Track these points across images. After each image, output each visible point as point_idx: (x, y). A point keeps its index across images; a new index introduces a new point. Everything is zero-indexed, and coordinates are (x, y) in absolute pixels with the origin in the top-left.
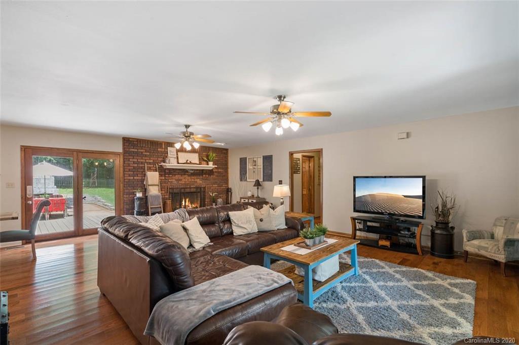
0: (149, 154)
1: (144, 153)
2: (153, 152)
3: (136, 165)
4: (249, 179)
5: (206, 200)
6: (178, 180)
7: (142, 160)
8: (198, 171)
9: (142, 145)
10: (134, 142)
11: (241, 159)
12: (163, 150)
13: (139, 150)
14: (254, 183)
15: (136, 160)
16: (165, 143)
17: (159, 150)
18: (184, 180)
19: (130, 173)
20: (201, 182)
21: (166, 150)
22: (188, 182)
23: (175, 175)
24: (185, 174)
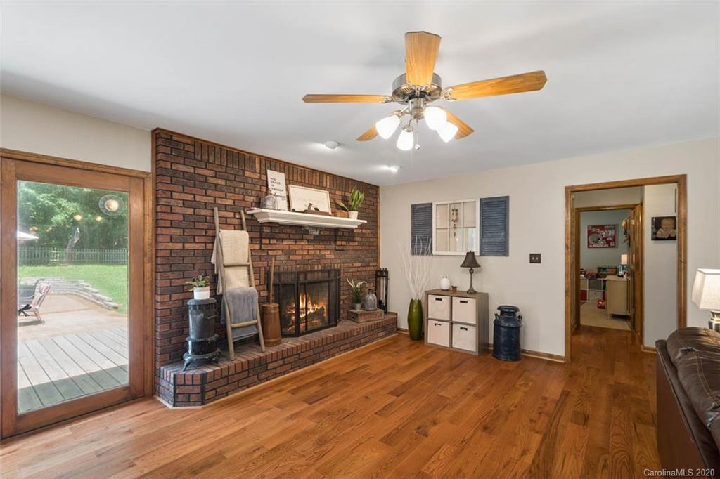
0: (223, 182)
1: (211, 180)
2: (232, 177)
3: (190, 211)
4: (437, 250)
5: (342, 297)
6: (289, 253)
7: (205, 199)
8: (327, 233)
9: (205, 158)
10: (187, 148)
11: (413, 207)
12: (257, 176)
13: (199, 171)
14: (463, 259)
15: (190, 197)
16: (261, 157)
17: (247, 174)
18: (301, 252)
19: (173, 231)
20: (333, 257)
21: (263, 177)
22: (307, 257)
23: (283, 239)
24: (302, 239)
